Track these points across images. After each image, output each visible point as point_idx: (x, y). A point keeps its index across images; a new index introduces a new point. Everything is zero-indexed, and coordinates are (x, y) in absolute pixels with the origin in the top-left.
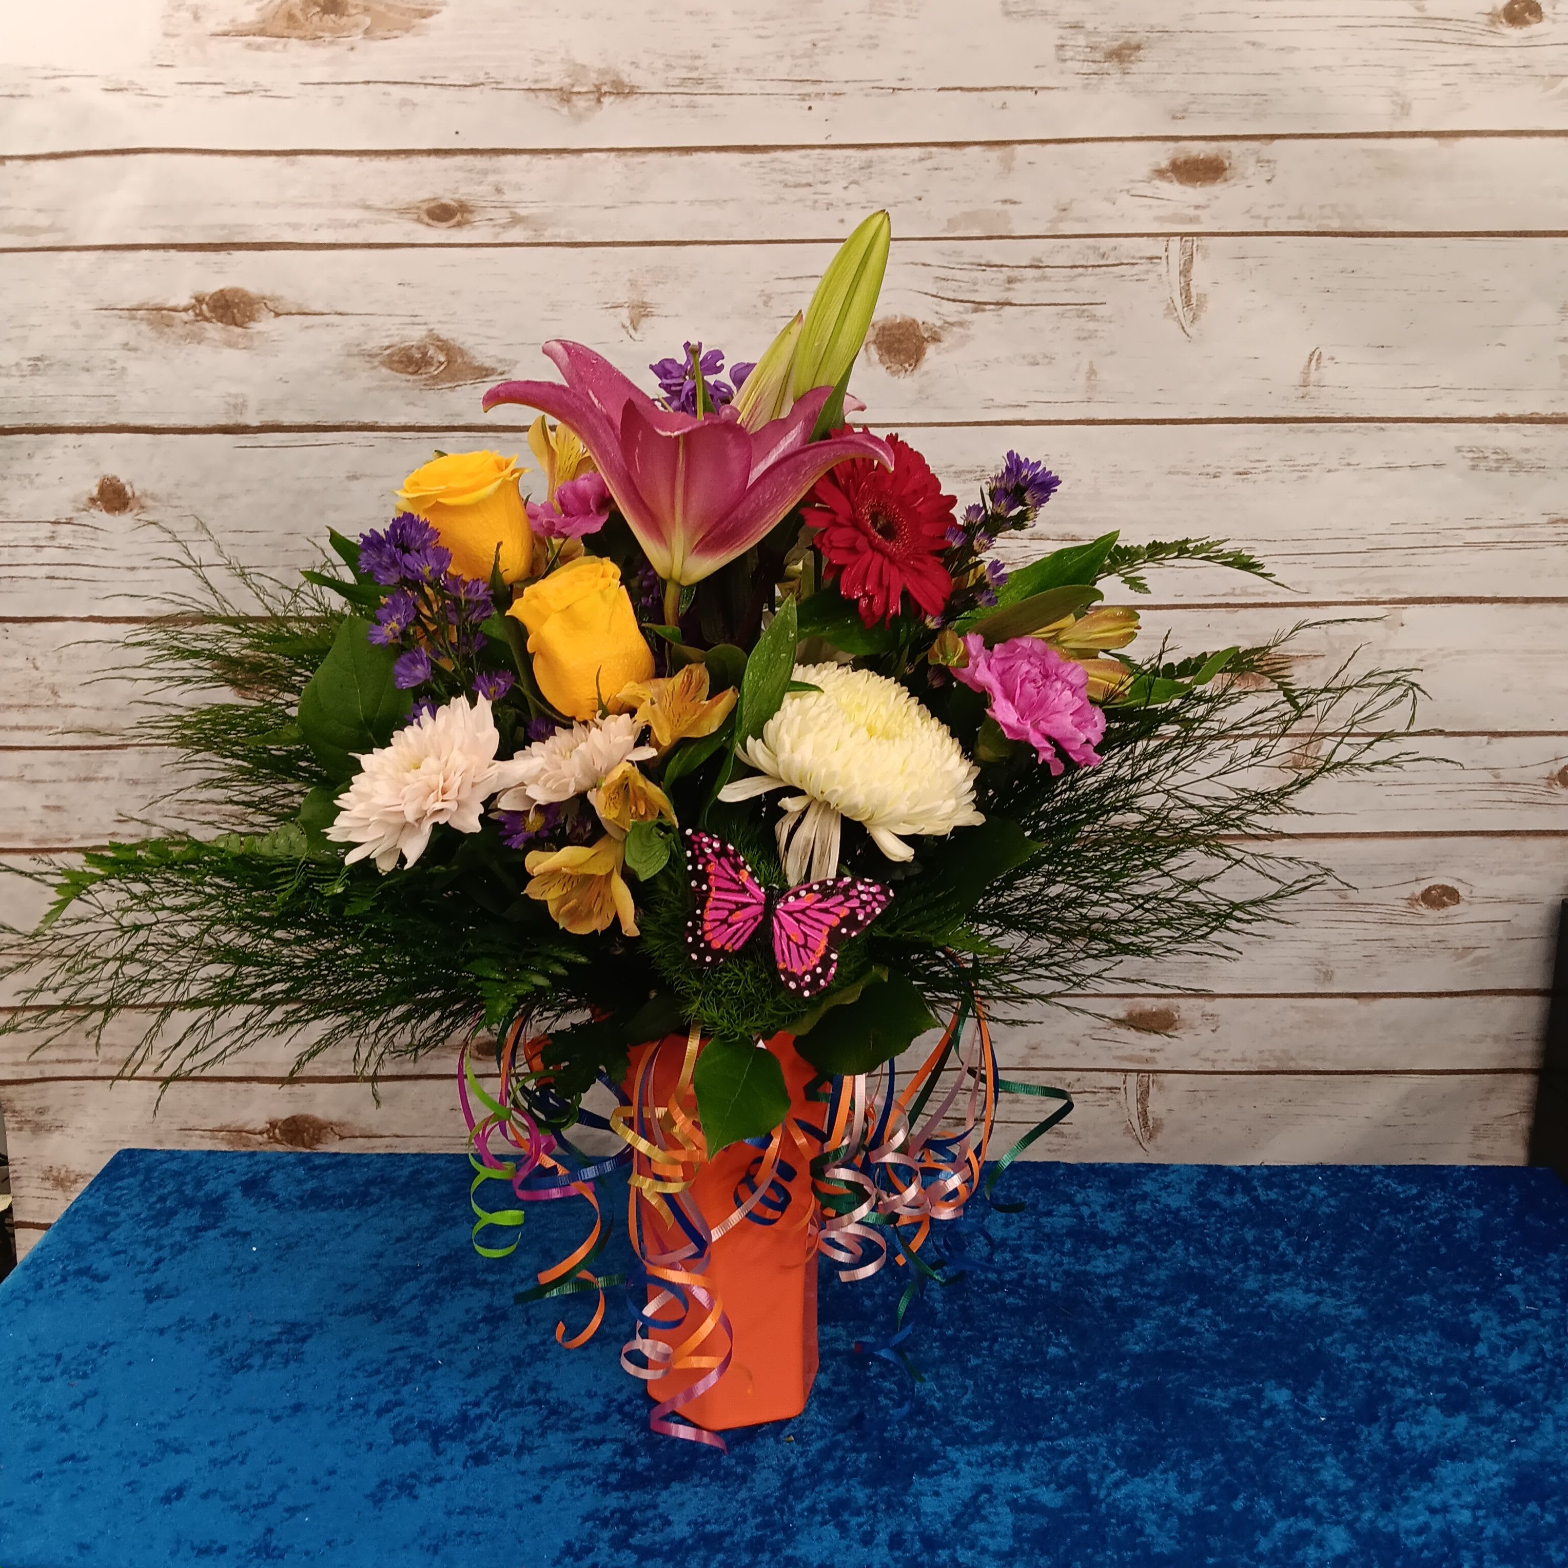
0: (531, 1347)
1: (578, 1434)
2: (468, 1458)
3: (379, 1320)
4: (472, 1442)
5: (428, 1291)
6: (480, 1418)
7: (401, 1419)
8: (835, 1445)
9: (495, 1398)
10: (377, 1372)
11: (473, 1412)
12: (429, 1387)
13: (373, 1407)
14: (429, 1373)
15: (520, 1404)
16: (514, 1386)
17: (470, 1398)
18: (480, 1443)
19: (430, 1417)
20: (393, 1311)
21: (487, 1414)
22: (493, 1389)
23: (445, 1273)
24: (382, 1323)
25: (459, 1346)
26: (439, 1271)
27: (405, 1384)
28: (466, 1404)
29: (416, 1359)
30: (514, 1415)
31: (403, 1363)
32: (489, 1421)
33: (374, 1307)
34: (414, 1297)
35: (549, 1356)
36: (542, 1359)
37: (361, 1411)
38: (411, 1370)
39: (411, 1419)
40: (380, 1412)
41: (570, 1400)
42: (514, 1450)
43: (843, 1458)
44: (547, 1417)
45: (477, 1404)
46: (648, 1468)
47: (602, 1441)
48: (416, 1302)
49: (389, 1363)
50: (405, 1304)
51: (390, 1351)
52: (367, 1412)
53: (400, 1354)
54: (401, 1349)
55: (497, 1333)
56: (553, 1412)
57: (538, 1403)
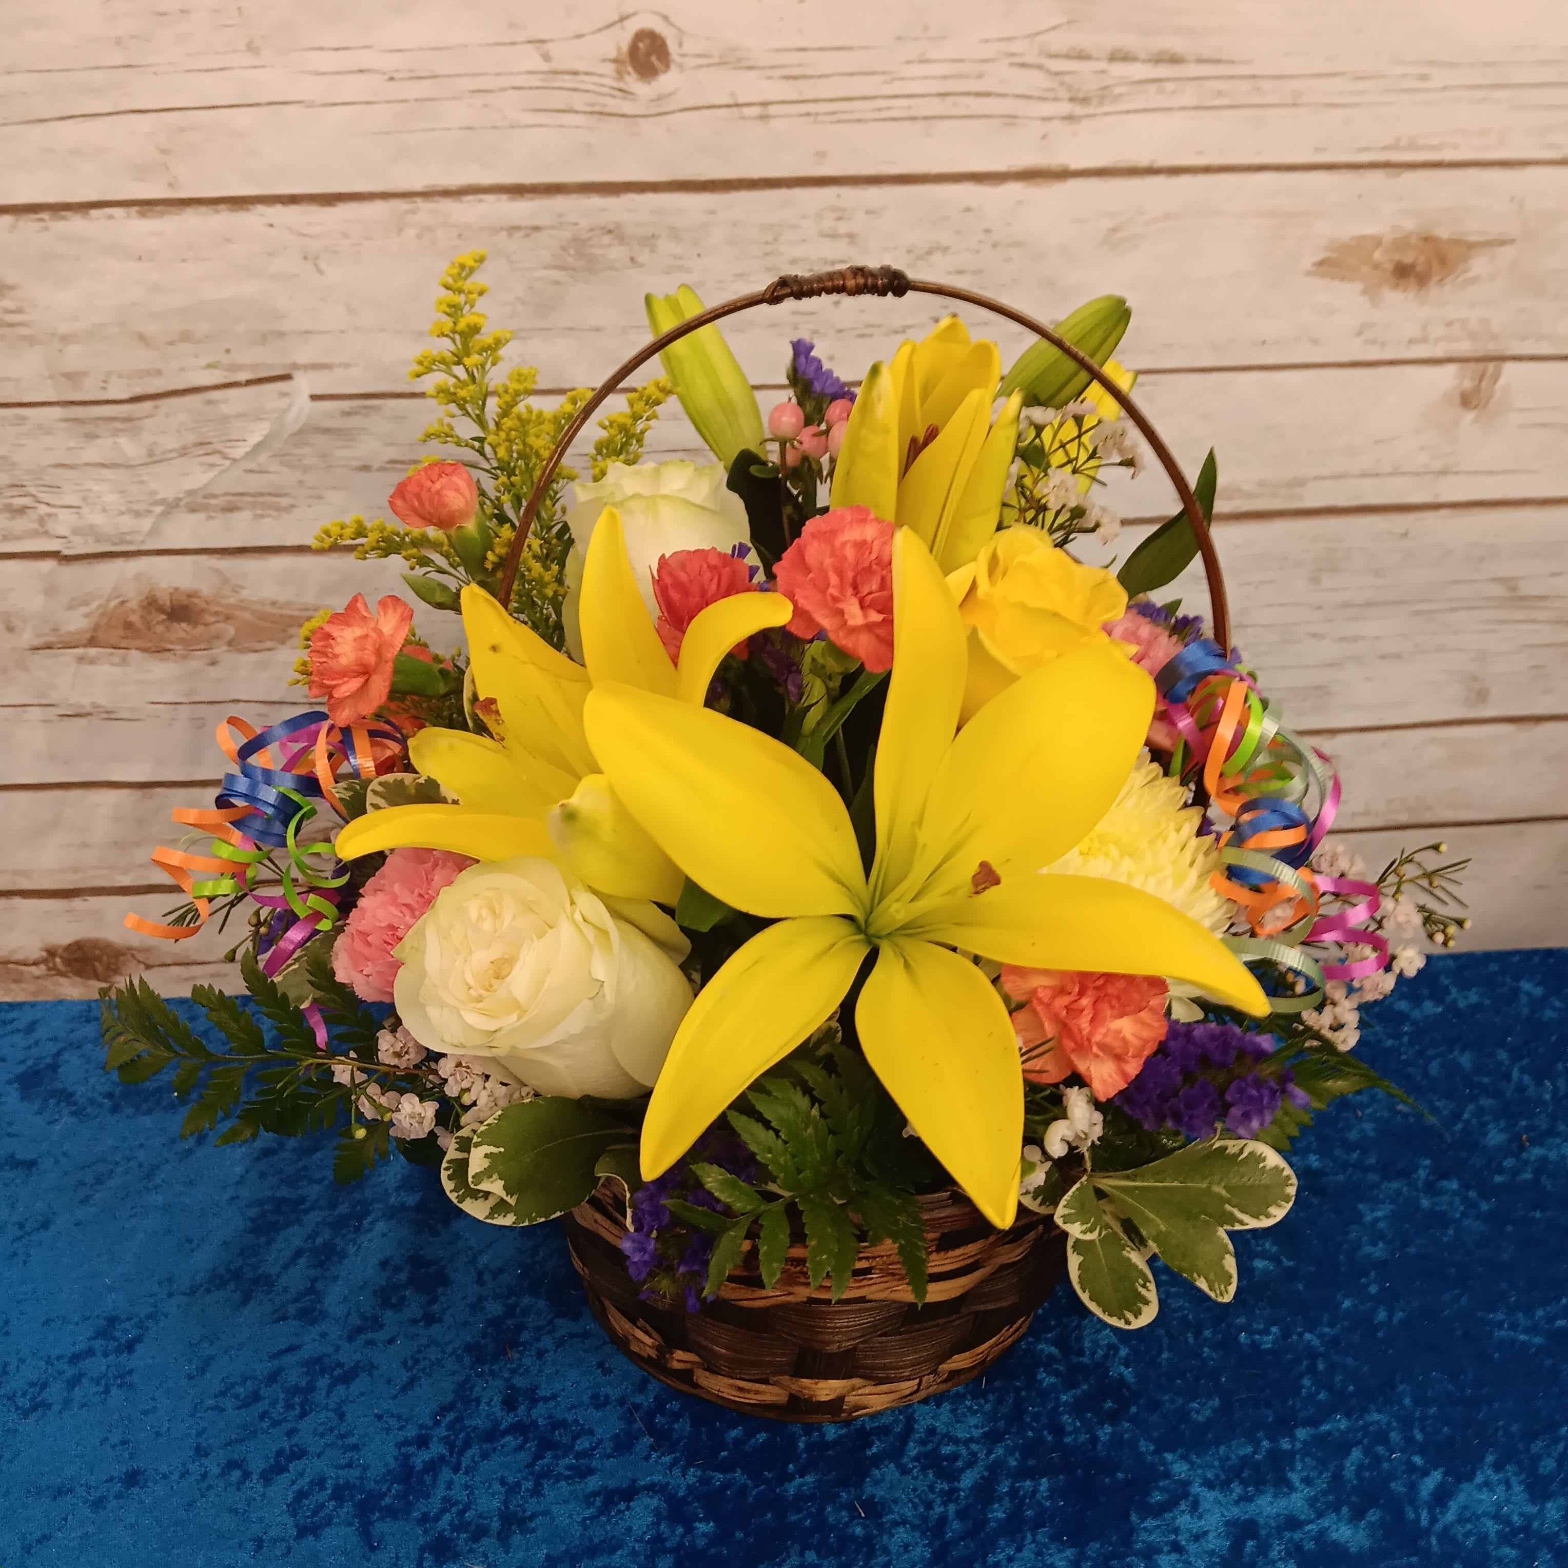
0: (494, 1323)
1: (593, 1483)
2: (422, 1549)
3: (246, 1300)
4: (425, 1518)
5: (319, 1241)
6: (432, 1467)
7: (303, 1482)
8: (995, 1469)
9: (451, 1426)
10: (256, 1397)
11: (421, 1458)
12: (342, 1416)
13: (257, 1465)
14: (341, 1390)
15: (492, 1435)
16: (478, 1401)
17: (411, 1432)
18: (437, 1518)
19: (353, 1474)
20: (267, 1282)
21: (442, 1458)
22: (445, 1409)
23: (343, 1209)
24: (252, 1304)
25: (381, 1336)
26: (333, 1205)
27: (303, 1415)
28: (406, 1443)
29: (316, 1366)
30: (485, 1456)
31: (294, 1376)
32: (446, 1474)
33: (237, 1275)
34: (298, 1253)
35: (525, 1336)
36: (514, 1344)
37: (236, 1475)
38: (311, 1388)
39: (320, 1483)
40: (267, 1477)
41: (570, 1417)
42: (496, 1525)
43: (1013, 1493)
44: (538, 1456)
45: (423, 1442)
46: (715, 1540)
47: (629, 1494)
48: (302, 1261)
49: (273, 1378)
50: (286, 1267)
51: (274, 1356)
52: (247, 1475)
53: (289, 1359)
54: (291, 1349)
55: (436, 1307)
56: (546, 1445)
57: (520, 1429)
